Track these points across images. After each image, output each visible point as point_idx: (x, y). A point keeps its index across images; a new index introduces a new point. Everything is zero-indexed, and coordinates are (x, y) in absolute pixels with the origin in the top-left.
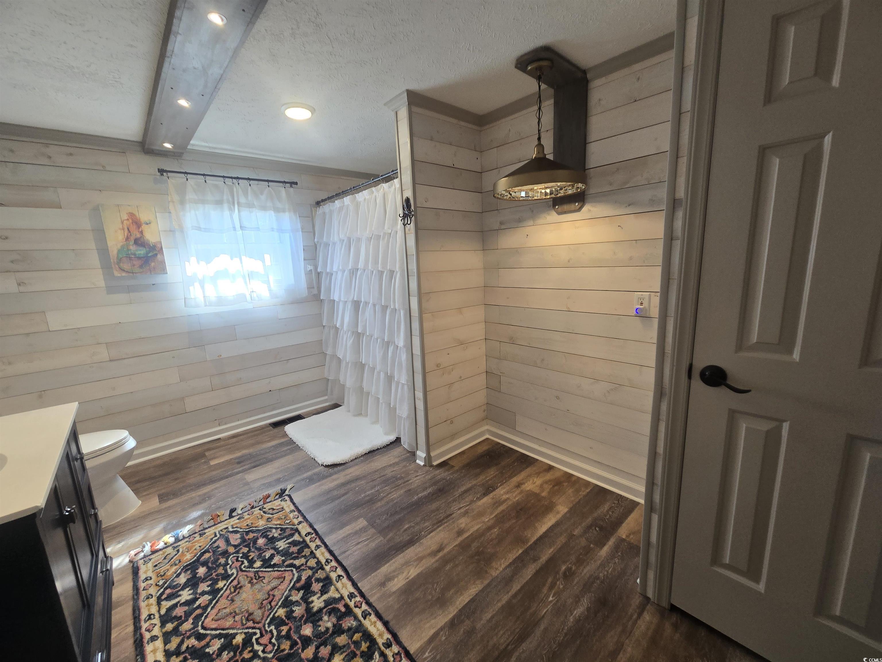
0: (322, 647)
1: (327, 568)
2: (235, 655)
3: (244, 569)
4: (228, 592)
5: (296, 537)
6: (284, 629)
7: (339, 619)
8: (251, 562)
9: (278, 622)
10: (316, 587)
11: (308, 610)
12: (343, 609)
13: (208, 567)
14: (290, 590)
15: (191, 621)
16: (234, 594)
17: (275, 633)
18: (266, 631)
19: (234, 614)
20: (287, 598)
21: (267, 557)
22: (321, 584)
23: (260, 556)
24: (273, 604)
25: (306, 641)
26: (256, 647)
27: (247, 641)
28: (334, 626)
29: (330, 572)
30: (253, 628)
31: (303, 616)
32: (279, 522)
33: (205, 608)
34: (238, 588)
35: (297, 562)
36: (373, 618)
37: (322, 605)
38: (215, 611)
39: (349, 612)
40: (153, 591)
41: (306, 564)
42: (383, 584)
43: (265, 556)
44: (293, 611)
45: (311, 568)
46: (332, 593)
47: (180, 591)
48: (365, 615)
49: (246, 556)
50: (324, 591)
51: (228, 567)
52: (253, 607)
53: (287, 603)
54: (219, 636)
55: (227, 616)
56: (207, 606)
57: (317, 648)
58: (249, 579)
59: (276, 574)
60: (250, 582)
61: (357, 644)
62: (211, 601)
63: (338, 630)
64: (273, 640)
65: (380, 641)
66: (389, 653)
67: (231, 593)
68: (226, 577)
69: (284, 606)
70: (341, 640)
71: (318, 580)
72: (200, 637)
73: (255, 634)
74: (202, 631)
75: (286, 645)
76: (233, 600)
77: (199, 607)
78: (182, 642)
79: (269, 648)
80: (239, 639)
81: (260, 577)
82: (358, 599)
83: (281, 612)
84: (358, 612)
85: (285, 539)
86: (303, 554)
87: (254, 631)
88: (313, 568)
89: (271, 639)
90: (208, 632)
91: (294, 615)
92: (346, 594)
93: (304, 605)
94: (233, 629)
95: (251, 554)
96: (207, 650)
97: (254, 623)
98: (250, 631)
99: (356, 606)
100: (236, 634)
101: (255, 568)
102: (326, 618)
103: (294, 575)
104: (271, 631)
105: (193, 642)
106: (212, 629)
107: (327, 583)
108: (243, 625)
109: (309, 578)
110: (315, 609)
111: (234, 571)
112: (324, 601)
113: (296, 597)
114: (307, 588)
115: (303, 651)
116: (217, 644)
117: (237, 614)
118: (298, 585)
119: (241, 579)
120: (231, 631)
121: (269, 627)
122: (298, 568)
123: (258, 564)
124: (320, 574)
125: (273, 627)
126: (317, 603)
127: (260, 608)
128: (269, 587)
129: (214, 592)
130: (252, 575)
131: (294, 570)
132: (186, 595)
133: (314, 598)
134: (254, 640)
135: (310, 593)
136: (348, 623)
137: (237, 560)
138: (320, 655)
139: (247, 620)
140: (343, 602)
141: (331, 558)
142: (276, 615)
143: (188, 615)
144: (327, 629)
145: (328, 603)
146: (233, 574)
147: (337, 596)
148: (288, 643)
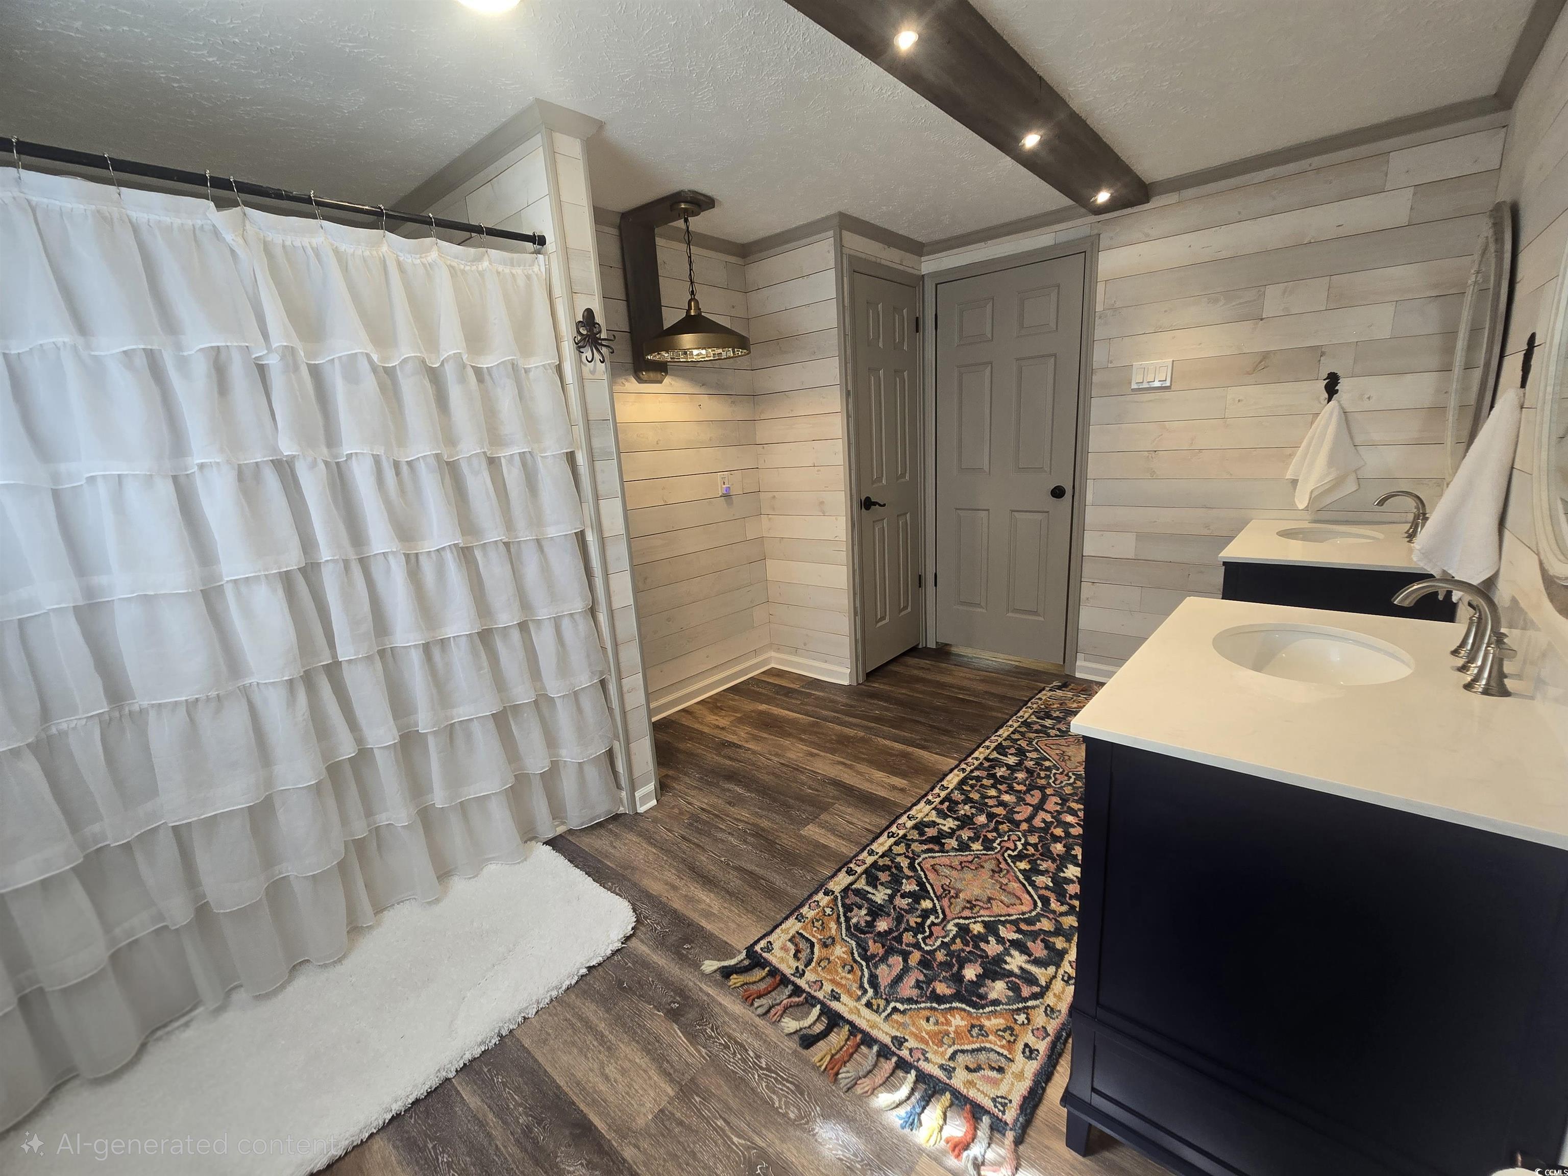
0: (989, 804)
1: (901, 833)
2: (1038, 859)
3: (941, 916)
4: (982, 912)
5: (861, 884)
6: (990, 836)
7: (957, 803)
8: (926, 914)
9: (988, 845)
10: (931, 832)
11: (960, 828)
12: (947, 804)
13: (961, 967)
14: (947, 852)
15: (1038, 926)
16: (981, 904)
17: (998, 841)
18: (1001, 848)
19: (1003, 888)
20: (956, 850)
21: (910, 900)
22: (926, 829)
23: (911, 910)
24: (970, 858)
25: (991, 816)
26: (1020, 847)
27: (1020, 857)
28: (965, 804)
29: (906, 828)
30: (1005, 860)
31: (969, 829)
32: (833, 925)
33: (1015, 923)
34: (971, 905)
35: (904, 863)
36: (945, 783)
37: (950, 820)
38: (1011, 911)
39: (947, 798)
40: (1039, 1018)
41: (904, 853)
42: (902, 790)
43: (908, 904)
44: (970, 838)
45: (908, 846)
46: (933, 816)
47: (1016, 976)
48: (944, 788)
49: (920, 928)
50: (933, 824)
51: (946, 940)
52: (985, 874)
53: (964, 847)
54: (1032, 884)
55: (1009, 893)
56: (1011, 922)
57: (991, 807)
58: (953, 900)
59: (931, 876)
60: (957, 896)
61: (972, 786)
62: (1003, 923)
63: (968, 800)
64: (1006, 838)
65: (962, 775)
66: (969, 769)
67: (982, 908)
68: (963, 930)
69: (968, 848)
70: (975, 796)
71: (922, 833)
72: (1045, 901)
73: (1009, 856)
74: (1039, 904)
75: (1004, 827)
76: (990, 899)
77: (1019, 931)
78: (1062, 914)
79: (1014, 837)
80: (1023, 865)
81: (945, 890)
82: (930, 797)
83: (976, 846)
84: (943, 794)
85: (870, 896)
86: (890, 863)
87: (1007, 858)
88: (906, 844)
89: (1005, 841)
90: (1036, 897)
91: (972, 835)
92: (928, 807)
93: (958, 833)
94: (1017, 878)
95: (913, 924)
96: (1051, 885)
97: (1000, 863)
98: (1009, 861)
99: (940, 796)
100: (1020, 870)
101: (934, 904)
102: (962, 812)
103: (924, 859)
104: (999, 844)
105: (1054, 905)
106: (1031, 896)
107: (920, 827)
108: (1008, 872)
109: (922, 842)
110: (957, 823)
111: (950, 926)
112: (944, 819)
113: (953, 843)
114: (937, 840)
115: (1000, 815)
116: (1041, 880)
117: (1001, 883)
118: (937, 848)
119: (958, 909)
120: (1021, 877)
121: (996, 848)
122: (913, 860)
123: (926, 904)
124: (915, 835)
125: (995, 845)
126: (949, 824)
127: (982, 867)
128: (954, 873)
129: (991, 928)
130: (945, 902)
131: (917, 862)
132: (1016, 962)
133: (946, 829)
134: (1015, 853)
135: (942, 835)
136: (957, 796)
137: (931, 934)
138: (996, 803)
139: (1001, 870)
140: (939, 806)
141: (886, 834)
142: (982, 848)
143: (1034, 935)
144: (971, 807)
145: (945, 816)
146: (957, 925)
147: (934, 812)
148: (1000, 827)
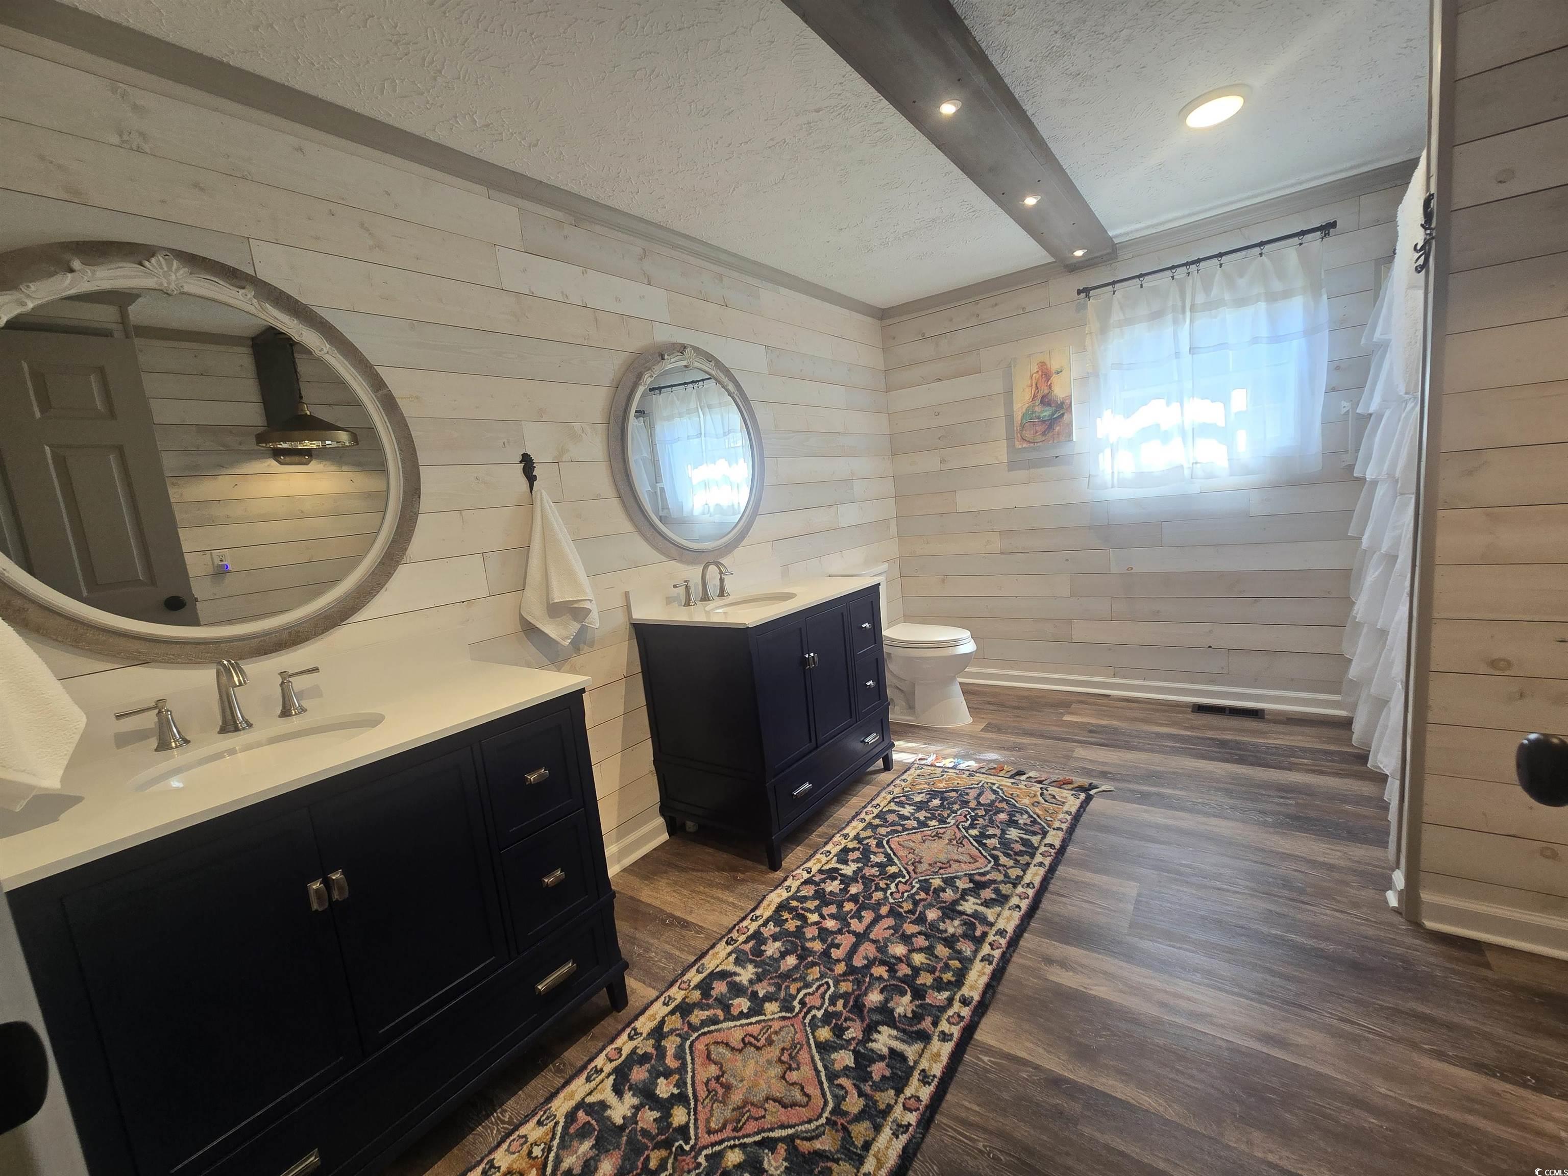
0: (923, 937)
1: (1020, 889)
2: (877, 877)
3: (960, 827)
4: (929, 833)
5: (1035, 840)
6: (922, 895)
7: (965, 936)
8: (972, 826)
9: (925, 886)
10: (987, 894)
11: (955, 902)
12: (978, 933)
13: (942, 804)
14: (965, 875)
15: (889, 829)
16: (930, 838)
17: (915, 890)
18: (911, 883)
19: (912, 851)
20: (956, 877)
21: (987, 833)
22: (994, 896)
23: (985, 827)
24: (942, 871)
25: (922, 920)
26: (893, 886)
27: (893, 876)
28: (953, 935)
29: (1017, 895)
30: (908, 873)
31: (945, 902)
32: (1040, 813)
33: (905, 829)
34: (938, 836)
35: (1003, 860)
36: (989, 969)
37: (969, 911)
38: (907, 837)
39: (979, 941)
40: (897, 791)
41: (1007, 869)
42: (1049, 961)
43: (988, 831)
44: (944, 890)
45: (1006, 875)
46: (990, 914)
47: (908, 804)
48: (987, 959)
49: (974, 818)
50: (987, 904)
51: (954, 815)
52: (927, 860)
53: (950, 882)
54: (887, 855)
55: (907, 848)
56: (907, 830)
57: (920, 933)
58: (954, 837)
59: (974, 852)
60: (950, 840)
61: (947, 967)
62: (914, 828)
63: (950, 942)
64: (906, 894)
65: (965, 991)
66: (957, 1006)
67: (930, 836)
68: (943, 821)
69: (945, 881)
70: (942, 951)
71: (997, 891)
72: (879, 845)
73: (904, 877)
74: (885, 842)
75: (907, 906)
76: (924, 841)
77: (903, 825)
78: (869, 837)
79: (897, 896)
80: (892, 869)
81: (961, 843)
82: (1003, 942)
83: (937, 882)
84: (986, 949)
85: (1022, 832)
86: (1018, 858)
87: (906, 875)
88: (1009, 877)
89: (907, 891)
90: (886, 846)
91: (941, 894)
92: (1001, 925)
93: (958, 896)
94: (899, 859)
95: (981, 820)
96: (872, 856)
97: (914, 870)
98: (905, 872)
99: (990, 944)
100: (896, 865)
101: (967, 833)
102: (956, 923)
103: (986, 866)
104: (913, 887)
105: (873, 843)
106: (890, 847)
107: (1001, 900)
108: (907, 864)
109: (994, 882)
110: (960, 908)
111: (953, 822)
112: (976, 911)
113: (962, 884)
114: (978, 886)
115: (910, 922)
116: (880, 858)
117: (913, 853)
118: (977, 878)
119: (949, 832)
120: (896, 860)
121: (916, 883)
122: (997, 864)
123: (974, 832)
124: (1005, 889)
125: (918, 886)
126: (970, 906)
127: (930, 865)
128: (956, 858)
129: (923, 824)
130: (959, 835)
131: (993, 863)
132: (907, 811)
133: (972, 900)
134: (897, 880)
135: (975, 892)
136: (966, 948)
137: (965, 816)
138: (914, 940)
139: (913, 864)
140: (986, 929)
141: (1037, 885)
142: (931, 881)
143: (893, 824)
144: (946, 931)
145: (976, 915)
146: (949, 823)
147: (991, 919)
148: (911, 907)
